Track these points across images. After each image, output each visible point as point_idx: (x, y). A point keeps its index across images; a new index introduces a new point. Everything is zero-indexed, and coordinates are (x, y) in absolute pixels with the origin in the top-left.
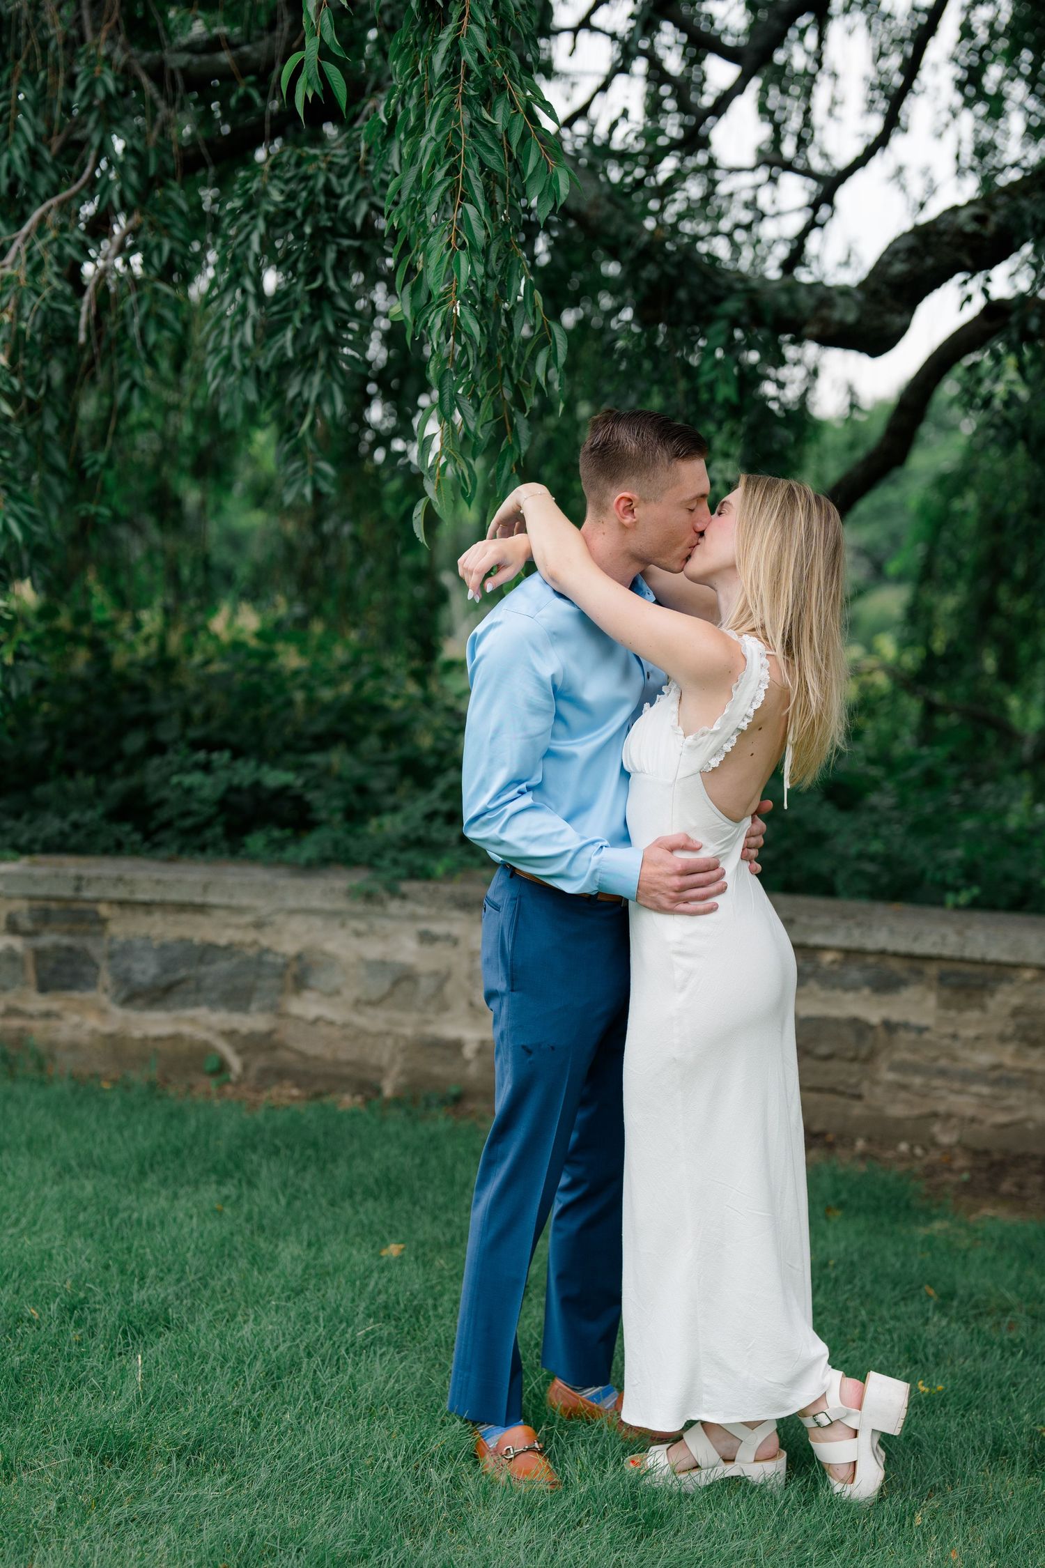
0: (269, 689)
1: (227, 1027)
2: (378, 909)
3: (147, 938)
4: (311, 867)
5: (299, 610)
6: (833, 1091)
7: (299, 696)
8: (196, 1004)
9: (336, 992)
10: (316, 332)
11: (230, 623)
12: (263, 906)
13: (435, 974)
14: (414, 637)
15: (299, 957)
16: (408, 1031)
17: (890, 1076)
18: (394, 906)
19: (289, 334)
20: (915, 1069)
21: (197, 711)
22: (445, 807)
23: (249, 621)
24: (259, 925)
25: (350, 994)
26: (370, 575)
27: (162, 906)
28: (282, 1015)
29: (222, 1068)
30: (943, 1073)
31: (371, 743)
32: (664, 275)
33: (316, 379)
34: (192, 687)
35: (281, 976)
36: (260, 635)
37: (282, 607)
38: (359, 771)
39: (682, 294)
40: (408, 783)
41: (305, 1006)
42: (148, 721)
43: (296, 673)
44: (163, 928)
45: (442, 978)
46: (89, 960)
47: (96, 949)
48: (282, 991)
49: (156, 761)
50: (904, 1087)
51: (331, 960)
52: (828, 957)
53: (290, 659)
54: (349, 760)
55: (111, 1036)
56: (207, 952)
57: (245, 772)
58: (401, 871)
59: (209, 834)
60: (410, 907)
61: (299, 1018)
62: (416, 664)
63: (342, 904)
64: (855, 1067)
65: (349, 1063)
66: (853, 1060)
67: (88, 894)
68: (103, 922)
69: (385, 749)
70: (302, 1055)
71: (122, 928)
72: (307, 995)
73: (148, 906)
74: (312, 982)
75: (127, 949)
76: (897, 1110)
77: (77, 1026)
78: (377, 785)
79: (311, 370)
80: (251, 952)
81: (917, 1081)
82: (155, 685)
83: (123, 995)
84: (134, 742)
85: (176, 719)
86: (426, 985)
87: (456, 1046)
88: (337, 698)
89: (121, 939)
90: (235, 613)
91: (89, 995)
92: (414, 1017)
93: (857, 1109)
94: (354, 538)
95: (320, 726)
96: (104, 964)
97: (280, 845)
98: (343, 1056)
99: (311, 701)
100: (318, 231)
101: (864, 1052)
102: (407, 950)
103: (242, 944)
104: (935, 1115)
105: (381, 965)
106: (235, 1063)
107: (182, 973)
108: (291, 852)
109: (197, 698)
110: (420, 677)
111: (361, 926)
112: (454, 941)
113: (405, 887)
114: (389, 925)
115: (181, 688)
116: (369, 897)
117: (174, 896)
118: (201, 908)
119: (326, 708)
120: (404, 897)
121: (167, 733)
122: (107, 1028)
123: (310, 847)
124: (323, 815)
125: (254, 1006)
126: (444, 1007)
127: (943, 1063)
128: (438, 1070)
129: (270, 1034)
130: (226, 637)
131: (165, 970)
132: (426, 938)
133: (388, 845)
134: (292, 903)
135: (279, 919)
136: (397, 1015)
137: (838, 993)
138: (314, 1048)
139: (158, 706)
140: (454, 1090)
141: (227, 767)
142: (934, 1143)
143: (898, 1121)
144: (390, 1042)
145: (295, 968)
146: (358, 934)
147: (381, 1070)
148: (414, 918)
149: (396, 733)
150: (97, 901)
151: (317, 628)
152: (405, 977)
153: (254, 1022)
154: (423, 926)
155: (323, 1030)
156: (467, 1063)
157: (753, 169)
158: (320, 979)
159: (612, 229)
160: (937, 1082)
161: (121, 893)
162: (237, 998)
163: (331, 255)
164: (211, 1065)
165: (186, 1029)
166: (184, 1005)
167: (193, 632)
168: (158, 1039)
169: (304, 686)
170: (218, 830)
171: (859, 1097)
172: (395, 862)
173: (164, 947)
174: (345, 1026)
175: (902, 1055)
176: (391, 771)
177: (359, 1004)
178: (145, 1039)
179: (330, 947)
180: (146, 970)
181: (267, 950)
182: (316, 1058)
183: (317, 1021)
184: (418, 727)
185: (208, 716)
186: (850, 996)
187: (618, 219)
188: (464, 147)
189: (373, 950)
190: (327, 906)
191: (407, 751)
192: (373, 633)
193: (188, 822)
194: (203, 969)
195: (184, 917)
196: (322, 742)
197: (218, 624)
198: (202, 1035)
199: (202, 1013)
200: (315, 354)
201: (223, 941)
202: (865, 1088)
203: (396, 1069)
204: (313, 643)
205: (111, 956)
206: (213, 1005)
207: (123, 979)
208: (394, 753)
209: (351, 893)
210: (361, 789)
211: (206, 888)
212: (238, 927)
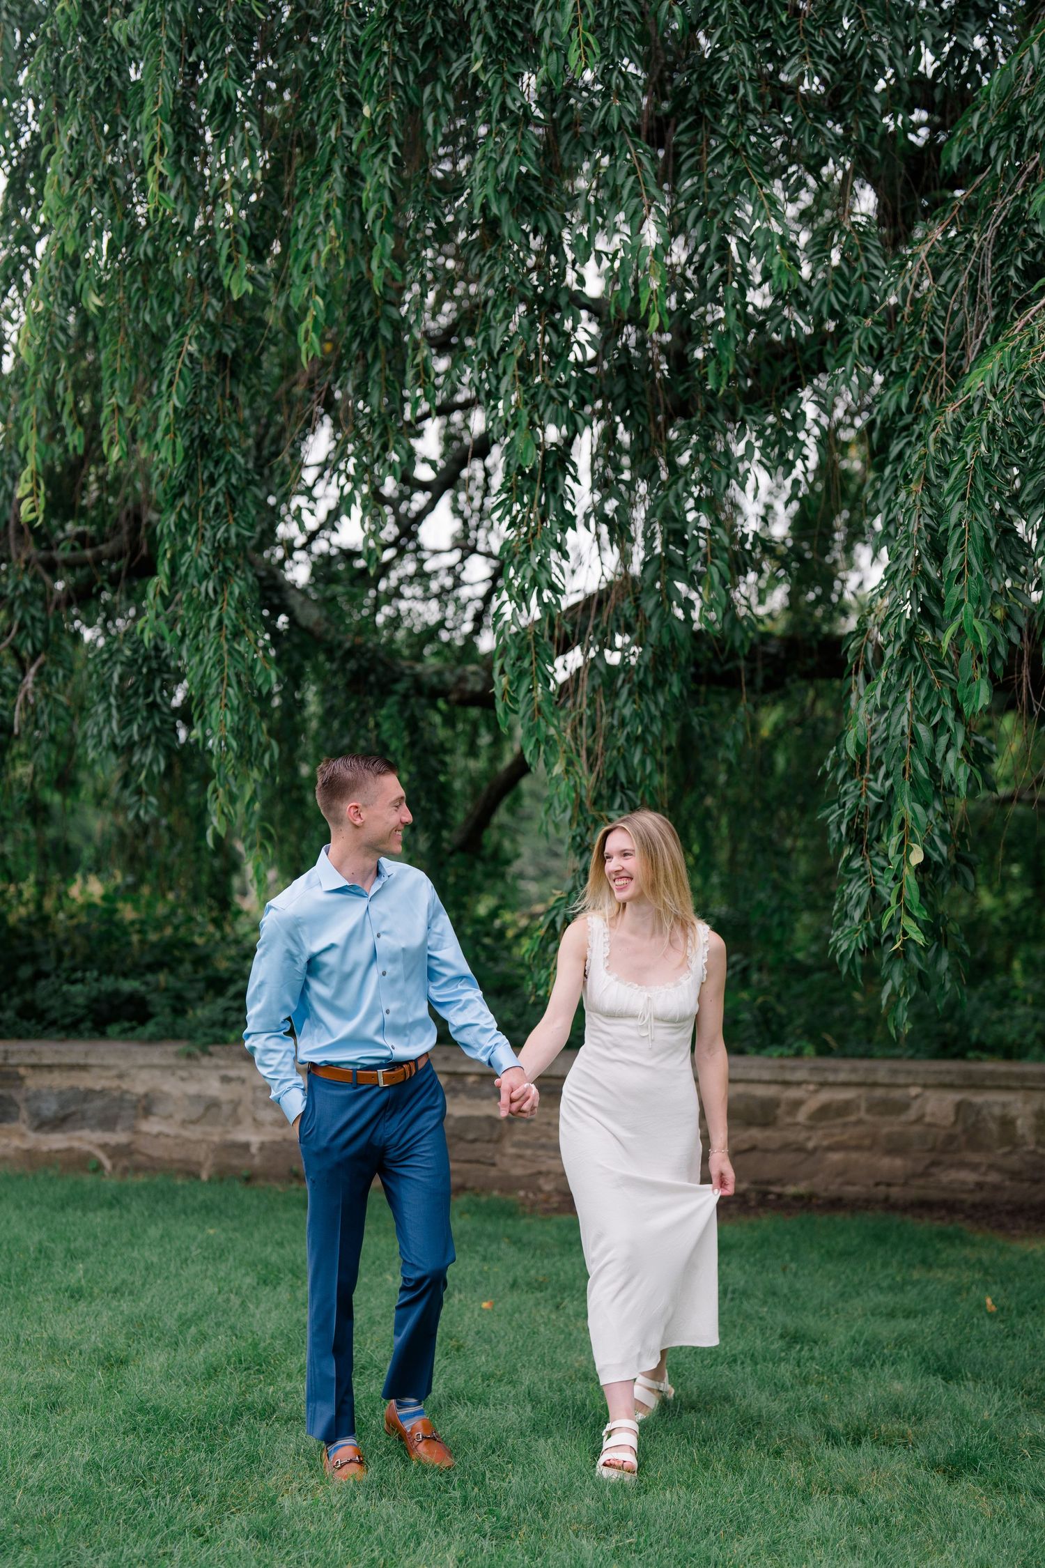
0: (117, 933)
1: (101, 1141)
2: (194, 1063)
3: (51, 1088)
4: (153, 1040)
5: (130, 879)
6: (478, 1162)
7: (135, 938)
8: (82, 1128)
9: (170, 1116)
10: (150, 726)
11: (83, 892)
12: (123, 1064)
13: (232, 1101)
14: (213, 896)
15: (146, 1095)
16: (216, 1139)
17: (511, 1151)
18: (205, 1061)
19: (135, 728)
20: (526, 1145)
21: (67, 950)
22: (235, 1004)
23: (97, 888)
24: (121, 1076)
25: (179, 1117)
26: (180, 854)
27: (60, 1067)
28: (136, 1132)
29: (99, 1168)
30: (543, 1147)
31: (187, 967)
32: (360, 666)
33: (150, 752)
34: (62, 935)
35: (135, 1107)
36: (105, 898)
37: (119, 878)
38: (179, 985)
39: (372, 678)
40: (211, 993)
41: (151, 1126)
42: (34, 958)
43: (132, 923)
44: (60, 1081)
45: (236, 1104)
46: (12, 1102)
47: (18, 1096)
48: (136, 1117)
49: (42, 983)
50: (520, 1157)
51: (166, 1096)
52: (471, 1079)
53: (128, 913)
54: (171, 980)
55: (28, 1151)
56: (89, 1095)
57: (108, 984)
58: (209, 1039)
59: (82, 1026)
60: (215, 1061)
61: (147, 1134)
62: (215, 914)
63: (172, 1061)
64: (491, 1146)
65: (180, 1161)
66: (489, 1141)
67: (12, 1061)
68: (22, 1078)
69: (196, 972)
70: (150, 1157)
71: (34, 1082)
72: (153, 1119)
73: (50, 1068)
74: (155, 1110)
75: (37, 1096)
76: (517, 1171)
77: (7, 1146)
78: (191, 995)
79: (146, 747)
80: (116, 1094)
81: (528, 1152)
82: (37, 934)
83: (36, 1123)
84: (25, 972)
85: (53, 955)
86: (226, 1109)
87: (246, 1146)
88: (161, 940)
89: (34, 1088)
90: (85, 881)
91: (13, 1125)
92: (219, 1129)
93: (493, 1172)
94: (169, 828)
95: (148, 958)
96: (23, 1105)
97: (133, 1029)
98: (175, 1156)
99: (142, 942)
100: (150, 670)
101: (495, 1136)
102: (213, 1087)
103: (110, 1089)
104: (540, 1173)
105: (198, 1097)
106: (108, 1164)
107: (73, 1108)
108: (140, 1030)
109: (67, 941)
110: (217, 923)
111: (184, 1074)
112: (242, 1081)
113: (212, 1048)
114: (202, 1073)
115: (54, 935)
116: (190, 1056)
117: (67, 1060)
118: (84, 1068)
119: (154, 946)
120: (211, 1055)
121: (48, 965)
122: (25, 1146)
123: (151, 1028)
124: (158, 1009)
125: (119, 1128)
126: (238, 1122)
127: (543, 1140)
128: (235, 1162)
129: (129, 1145)
130: (80, 900)
131: (62, 1107)
132: (226, 1080)
133: (201, 1024)
134: (141, 1061)
135: (133, 1072)
136: (209, 1129)
137: (478, 1101)
138: (156, 1153)
139: (40, 948)
140: (245, 1173)
141: (97, 980)
142: (540, 1190)
143: (518, 1178)
144: (204, 1146)
145: (144, 1102)
146: (183, 1079)
147: (200, 1164)
148: (217, 1067)
149: (202, 961)
150: (18, 1065)
151: (145, 890)
152: (213, 1105)
153: (119, 1137)
154: (223, 1072)
155: (163, 1140)
156: (253, 1156)
157: (451, 551)
158: (160, 1109)
159: (329, 637)
160: (541, 1152)
161: (33, 1060)
162: (108, 1123)
163: (158, 683)
164: (92, 1166)
165: (76, 1144)
166: (74, 1129)
167: (59, 898)
168: (58, 1151)
169: (140, 932)
170: (88, 1024)
171: (493, 1165)
172: (205, 1035)
173: (61, 1093)
174: (176, 1137)
175: (518, 1137)
176: (201, 986)
177: (185, 1123)
178: (50, 1151)
179: (166, 1088)
180: (50, 1108)
181: (127, 1092)
182: (159, 1159)
183: (158, 1135)
184: (218, 955)
185: (73, 955)
186: (485, 1102)
187: (333, 631)
188: (227, 661)
189: (192, 1088)
190: (164, 1062)
191: (210, 972)
192: (183, 894)
193: (68, 1021)
194: (86, 1106)
195: (73, 1074)
196: (154, 967)
197: (75, 891)
198: (86, 1147)
199: (86, 1134)
200: (149, 738)
201: (98, 1087)
202: (497, 1158)
203: (208, 1164)
204: (143, 902)
205: (27, 1100)
206: (93, 1128)
207: (35, 1115)
208: (202, 973)
209: (177, 1054)
210: (179, 997)
211: (87, 1054)
212: (107, 1078)
